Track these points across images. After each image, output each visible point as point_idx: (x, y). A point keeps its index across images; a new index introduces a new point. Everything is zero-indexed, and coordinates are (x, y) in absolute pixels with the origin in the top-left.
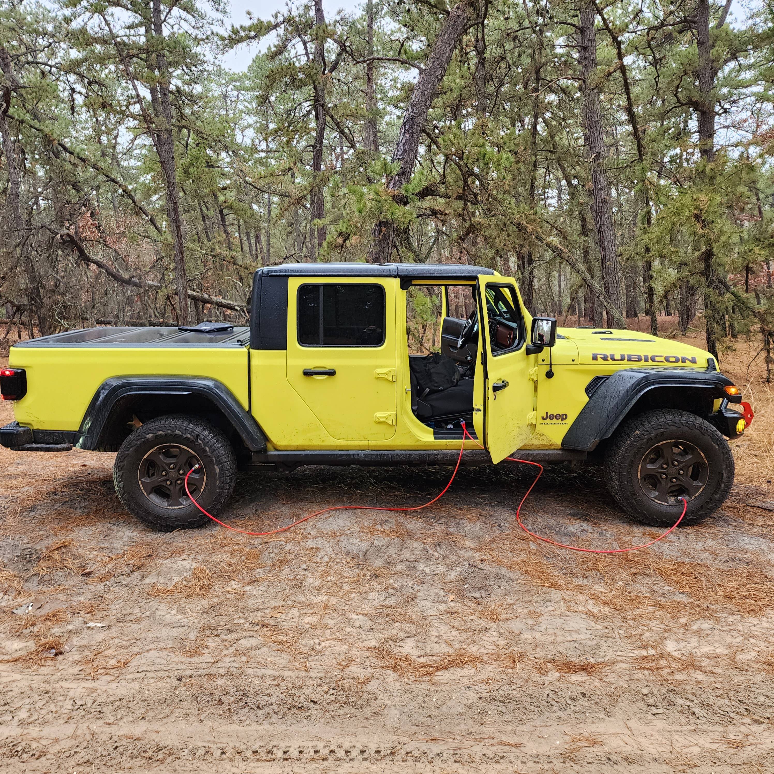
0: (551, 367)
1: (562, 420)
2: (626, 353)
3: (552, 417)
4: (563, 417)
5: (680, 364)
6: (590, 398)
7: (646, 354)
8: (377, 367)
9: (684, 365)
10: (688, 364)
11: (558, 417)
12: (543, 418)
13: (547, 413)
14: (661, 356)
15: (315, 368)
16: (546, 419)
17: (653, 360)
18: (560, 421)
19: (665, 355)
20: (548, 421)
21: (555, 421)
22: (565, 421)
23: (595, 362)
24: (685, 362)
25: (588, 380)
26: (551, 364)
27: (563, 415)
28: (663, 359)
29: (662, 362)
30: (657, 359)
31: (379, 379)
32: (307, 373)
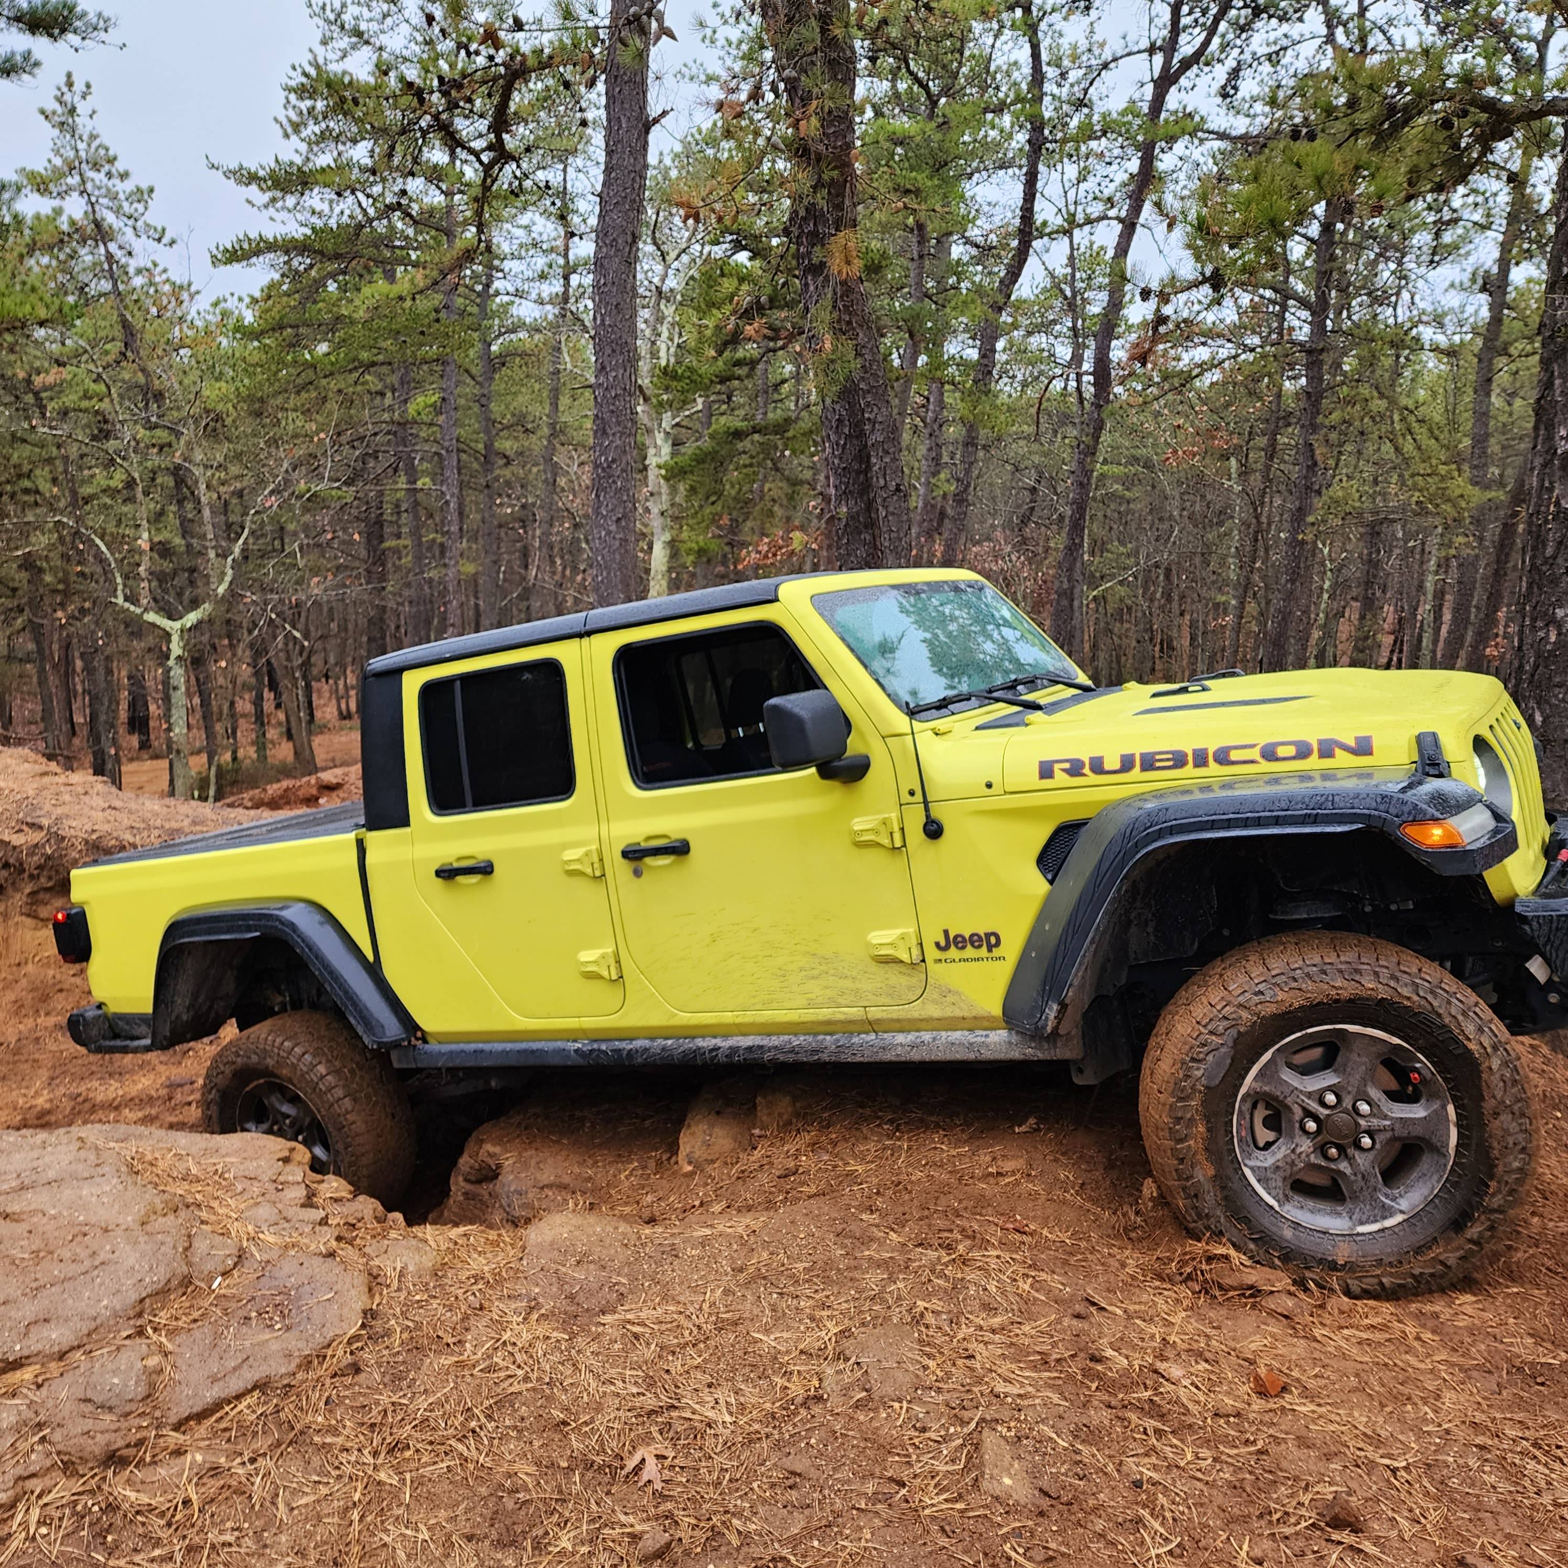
0: (927, 809)
1: (990, 950)
2: (1137, 749)
3: (959, 942)
4: (991, 941)
5: (1314, 763)
6: (1051, 882)
7: (1199, 746)
8: (565, 846)
9: (1327, 763)
10: (1342, 759)
11: (975, 940)
12: (937, 945)
13: (946, 932)
14: (1252, 746)
15: (459, 859)
16: (946, 948)
17: (1223, 757)
18: (983, 951)
19: (1263, 742)
20: (953, 952)
21: (970, 952)
22: (996, 952)
23: (1047, 783)
24: (1330, 755)
25: (1040, 834)
26: (926, 803)
27: (988, 935)
28: (1255, 754)
29: (1252, 762)
30: (1234, 755)
31: (572, 873)
32: (447, 874)
